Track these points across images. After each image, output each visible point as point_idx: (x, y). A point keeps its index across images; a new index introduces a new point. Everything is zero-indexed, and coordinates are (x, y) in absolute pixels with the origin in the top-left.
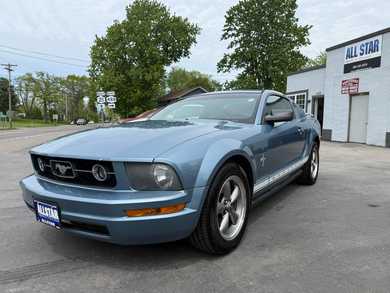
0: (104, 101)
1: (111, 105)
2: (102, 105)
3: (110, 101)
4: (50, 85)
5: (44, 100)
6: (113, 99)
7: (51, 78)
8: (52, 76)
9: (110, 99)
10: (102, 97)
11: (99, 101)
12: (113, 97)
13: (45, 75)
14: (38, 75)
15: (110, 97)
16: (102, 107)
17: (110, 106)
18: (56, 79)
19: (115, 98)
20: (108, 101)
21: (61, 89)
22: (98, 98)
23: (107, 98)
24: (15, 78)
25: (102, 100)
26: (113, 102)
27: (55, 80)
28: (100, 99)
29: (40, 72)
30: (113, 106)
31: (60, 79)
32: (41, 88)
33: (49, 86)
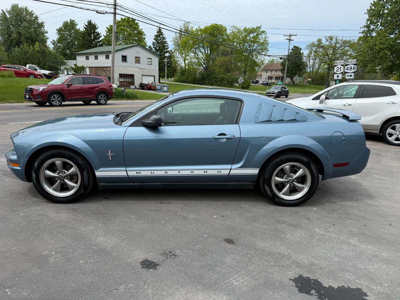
0: (342, 71)
1: (349, 74)
2: (339, 75)
3: (349, 70)
4: (338, 49)
5: (329, 65)
6: (353, 68)
7: (340, 42)
8: (341, 39)
9: (349, 68)
10: (339, 66)
11: (337, 71)
12: (353, 66)
13: (334, 39)
14: (327, 40)
15: (349, 66)
16: (338, 78)
17: (347, 76)
18: (345, 42)
19: (356, 66)
20: (346, 71)
21: (349, 53)
22: (335, 68)
23: (346, 67)
24: (307, 45)
25: (339, 70)
26: (353, 71)
27: (343, 43)
28: (338, 68)
29: (329, 37)
30: (351, 76)
31: (350, 41)
32: (327, 54)
33: (336, 50)
